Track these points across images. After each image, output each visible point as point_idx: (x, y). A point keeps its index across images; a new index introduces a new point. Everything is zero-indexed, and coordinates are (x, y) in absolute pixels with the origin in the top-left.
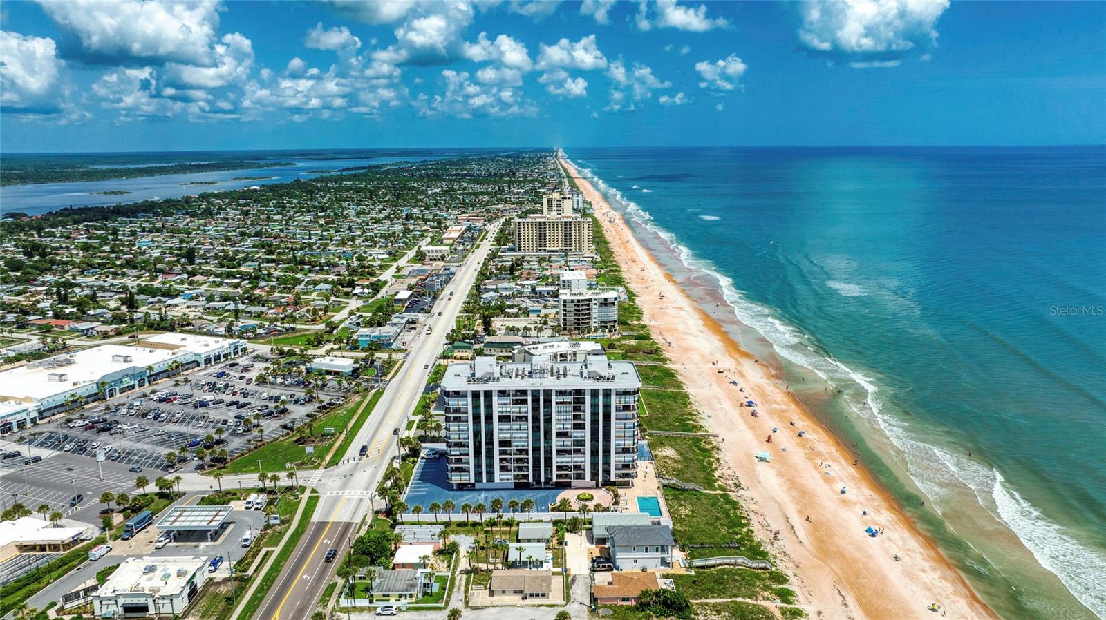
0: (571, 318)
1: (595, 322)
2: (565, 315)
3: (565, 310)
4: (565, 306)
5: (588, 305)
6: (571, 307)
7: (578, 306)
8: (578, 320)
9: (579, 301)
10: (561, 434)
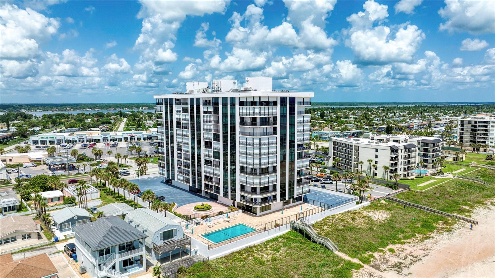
0: (468, 136)
1: (492, 142)
2: (462, 133)
3: (462, 129)
4: (462, 126)
5: (486, 126)
6: (468, 127)
7: (475, 126)
8: (475, 138)
9: (476, 122)
10: (208, 145)
